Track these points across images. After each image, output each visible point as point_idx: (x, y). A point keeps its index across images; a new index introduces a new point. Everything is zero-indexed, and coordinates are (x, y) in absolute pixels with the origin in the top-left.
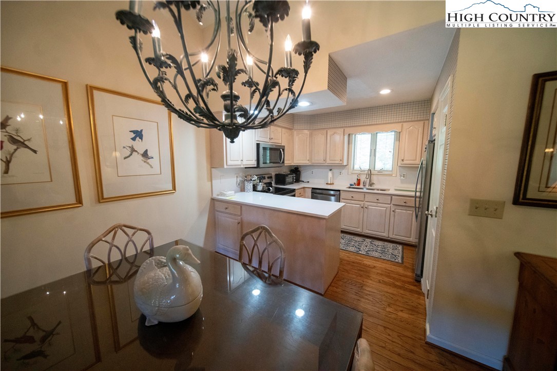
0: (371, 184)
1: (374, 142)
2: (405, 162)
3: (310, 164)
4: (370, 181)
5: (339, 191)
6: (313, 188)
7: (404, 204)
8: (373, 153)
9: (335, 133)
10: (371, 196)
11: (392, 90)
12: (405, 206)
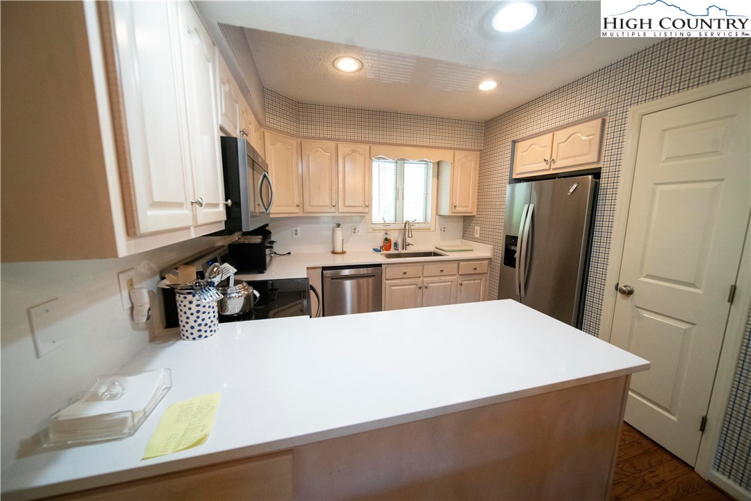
0: (405, 245)
1: (400, 176)
2: (458, 209)
3: (301, 214)
4: (404, 240)
5: (380, 265)
6: (324, 268)
7: (473, 272)
8: (399, 195)
9: (353, 151)
10: (431, 267)
11: (500, 84)
12: (475, 274)
